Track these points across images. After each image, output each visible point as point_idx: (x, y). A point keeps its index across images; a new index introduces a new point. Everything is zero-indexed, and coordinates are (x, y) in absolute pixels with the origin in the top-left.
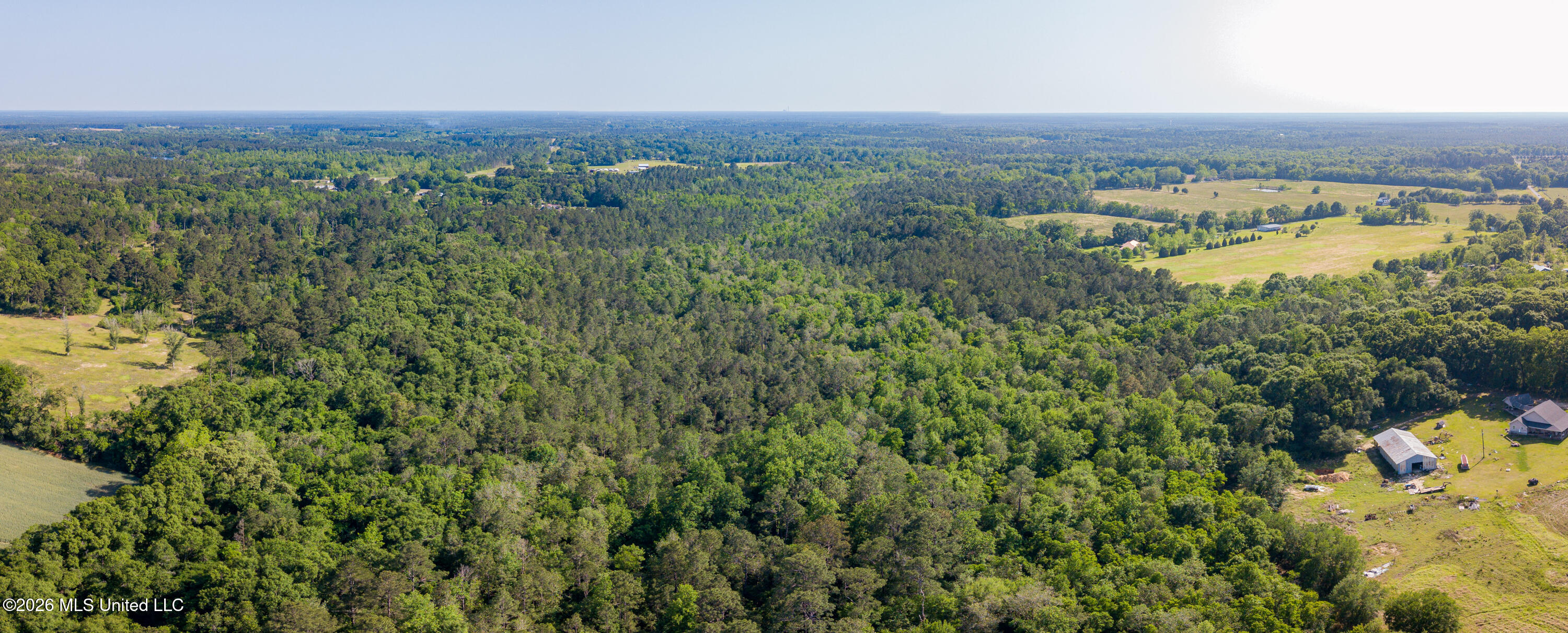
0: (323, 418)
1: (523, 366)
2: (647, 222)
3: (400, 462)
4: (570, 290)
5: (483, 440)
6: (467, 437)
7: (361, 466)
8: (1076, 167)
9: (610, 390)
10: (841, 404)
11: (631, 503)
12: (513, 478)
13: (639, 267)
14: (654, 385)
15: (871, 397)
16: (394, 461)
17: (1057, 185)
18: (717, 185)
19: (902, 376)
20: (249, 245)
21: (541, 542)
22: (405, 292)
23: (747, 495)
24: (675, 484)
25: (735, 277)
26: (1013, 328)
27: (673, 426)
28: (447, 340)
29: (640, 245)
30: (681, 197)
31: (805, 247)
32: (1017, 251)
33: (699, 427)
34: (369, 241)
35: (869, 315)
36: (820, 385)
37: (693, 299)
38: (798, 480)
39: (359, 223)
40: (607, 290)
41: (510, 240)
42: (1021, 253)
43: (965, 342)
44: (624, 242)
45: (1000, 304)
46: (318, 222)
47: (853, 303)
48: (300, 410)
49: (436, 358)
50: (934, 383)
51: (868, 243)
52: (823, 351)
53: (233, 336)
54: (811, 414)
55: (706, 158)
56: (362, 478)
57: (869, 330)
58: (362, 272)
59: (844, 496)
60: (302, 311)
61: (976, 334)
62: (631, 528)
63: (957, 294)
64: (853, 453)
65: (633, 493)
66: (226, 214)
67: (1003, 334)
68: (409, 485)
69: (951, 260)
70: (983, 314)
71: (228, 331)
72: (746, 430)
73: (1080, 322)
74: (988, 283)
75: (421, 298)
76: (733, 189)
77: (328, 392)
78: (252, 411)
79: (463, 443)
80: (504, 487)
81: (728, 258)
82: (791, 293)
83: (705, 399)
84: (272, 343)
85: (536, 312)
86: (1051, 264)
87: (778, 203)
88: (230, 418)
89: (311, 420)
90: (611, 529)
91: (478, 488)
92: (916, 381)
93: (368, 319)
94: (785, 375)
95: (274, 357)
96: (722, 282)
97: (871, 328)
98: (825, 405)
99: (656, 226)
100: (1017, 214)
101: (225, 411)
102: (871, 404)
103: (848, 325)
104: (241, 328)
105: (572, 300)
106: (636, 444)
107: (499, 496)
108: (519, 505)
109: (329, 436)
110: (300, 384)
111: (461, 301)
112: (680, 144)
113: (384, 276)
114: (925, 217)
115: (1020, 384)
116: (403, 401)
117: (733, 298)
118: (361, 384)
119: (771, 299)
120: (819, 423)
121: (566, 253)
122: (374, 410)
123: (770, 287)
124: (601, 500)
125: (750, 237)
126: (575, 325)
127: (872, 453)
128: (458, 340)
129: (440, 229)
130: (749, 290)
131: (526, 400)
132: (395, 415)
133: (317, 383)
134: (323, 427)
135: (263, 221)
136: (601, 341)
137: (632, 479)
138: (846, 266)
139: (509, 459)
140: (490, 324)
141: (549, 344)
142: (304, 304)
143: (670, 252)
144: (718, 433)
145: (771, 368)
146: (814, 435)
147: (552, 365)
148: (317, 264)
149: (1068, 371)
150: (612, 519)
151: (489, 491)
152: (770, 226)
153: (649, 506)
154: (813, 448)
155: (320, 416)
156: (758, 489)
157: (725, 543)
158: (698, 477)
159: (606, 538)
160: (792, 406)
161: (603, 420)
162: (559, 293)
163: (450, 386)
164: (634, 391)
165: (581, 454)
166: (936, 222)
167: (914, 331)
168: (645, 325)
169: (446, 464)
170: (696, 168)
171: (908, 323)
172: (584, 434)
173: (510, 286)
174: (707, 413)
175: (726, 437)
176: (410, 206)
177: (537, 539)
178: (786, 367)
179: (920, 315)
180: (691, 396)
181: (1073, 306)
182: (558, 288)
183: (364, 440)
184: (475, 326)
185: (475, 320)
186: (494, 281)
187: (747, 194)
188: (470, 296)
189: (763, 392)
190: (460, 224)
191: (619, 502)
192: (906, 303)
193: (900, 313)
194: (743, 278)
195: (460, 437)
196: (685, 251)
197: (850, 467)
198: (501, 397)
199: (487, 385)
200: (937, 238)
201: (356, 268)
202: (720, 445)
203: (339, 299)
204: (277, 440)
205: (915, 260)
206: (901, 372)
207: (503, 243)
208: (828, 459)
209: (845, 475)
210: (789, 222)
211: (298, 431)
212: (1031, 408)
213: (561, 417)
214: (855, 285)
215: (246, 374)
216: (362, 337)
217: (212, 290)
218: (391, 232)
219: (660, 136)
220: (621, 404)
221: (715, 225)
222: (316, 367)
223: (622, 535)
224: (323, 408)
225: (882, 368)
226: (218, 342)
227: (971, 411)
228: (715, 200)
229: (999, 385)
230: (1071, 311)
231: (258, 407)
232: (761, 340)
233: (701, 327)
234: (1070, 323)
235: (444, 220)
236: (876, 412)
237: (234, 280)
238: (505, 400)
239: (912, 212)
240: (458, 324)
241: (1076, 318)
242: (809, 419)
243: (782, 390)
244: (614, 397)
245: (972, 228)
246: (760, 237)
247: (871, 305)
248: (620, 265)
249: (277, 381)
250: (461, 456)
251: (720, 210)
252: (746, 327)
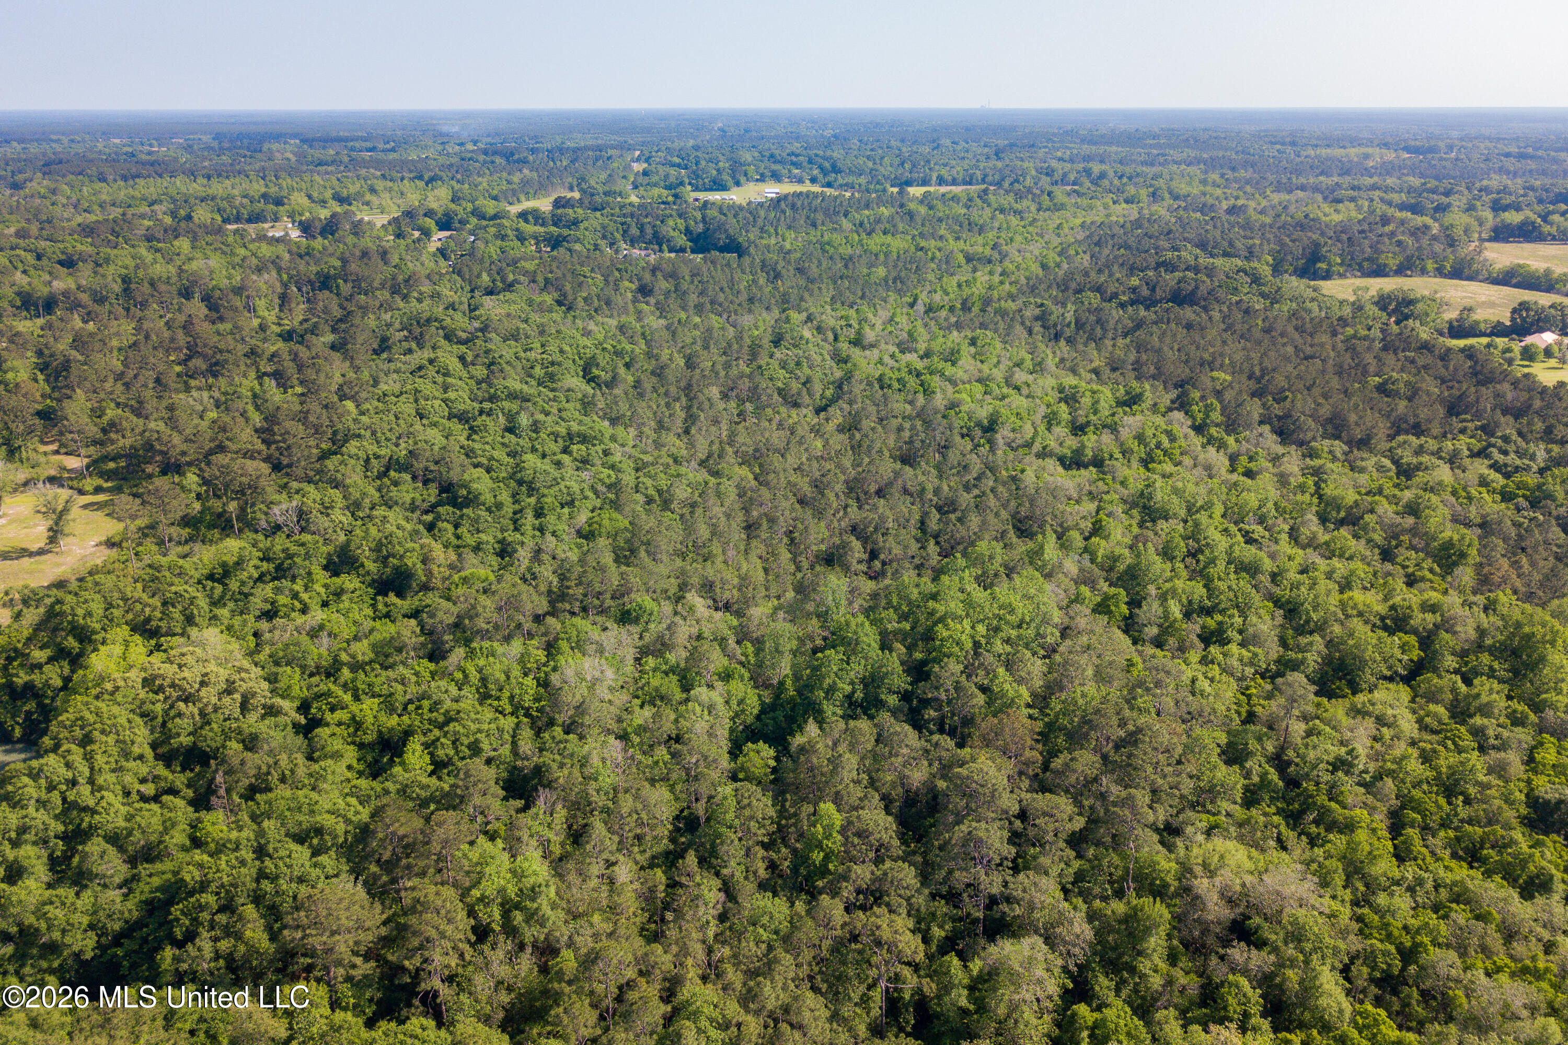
0: (322, 591)
1: (609, 487)
2: (778, 276)
3: (443, 643)
4: (670, 375)
5: (557, 598)
6: (535, 597)
7: (387, 656)
8: (1458, 201)
9: (728, 516)
10: (1042, 547)
11: (758, 681)
12: (601, 651)
13: (766, 342)
14: (786, 507)
15: (1086, 539)
16: (434, 642)
17: (1418, 232)
18: (878, 221)
19: (1135, 512)
20: (167, 334)
21: (641, 743)
22: (426, 387)
23: (907, 671)
24: (815, 651)
25: (899, 355)
26: (1312, 454)
27: (812, 567)
28: (496, 454)
29: (767, 308)
30: (826, 238)
31: (1003, 313)
32: (1334, 334)
33: (846, 568)
34: (365, 314)
35: (1092, 417)
36: (1013, 517)
37: (840, 387)
38: (977, 654)
39: (346, 289)
40: (723, 373)
41: (580, 303)
42: (1341, 337)
43: (1233, 470)
44: (745, 304)
45: (1296, 415)
46: (279, 290)
47: (1070, 398)
48: (286, 583)
49: (482, 483)
50: (1180, 527)
51: (1098, 310)
52: (1019, 467)
53: (162, 483)
54: (999, 559)
55: (863, 180)
56: (390, 673)
57: (1090, 441)
58: (357, 362)
59: (1038, 683)
60: (269, 430)
61: (1251, 459)
62: (758, 718)
63: (1228, 395)
64: (1056, 620)
65: (760, 664)
66: (117, 287)
67: (1293, 463)
68: (459, 675)
69: (1224, 342)
70: (1266, 429)
71: (150, 476)
72: (909, 576)
73: (1425, 459)
74: (1280, 381)
75: (452, 395)
76: (901, 226)
77: (325, 549)
78: (210, 596)
79: (529, 606)
80: (589, 665)
81: (890, 328)
82: (979, 381)
83: (854, 529)
84: (227, 486)
85: (624, 407)
86: (1390, 359)
87: (967, 248)
88: (176, 613)
89: (305, 596)
90: (732, 719)
91: (555, 669)
92: (1154, 521)
93: (374, 433)
94: (965, 499)
95: (233, 506)
96: (880, 362)
97: (1093, 438)
98: (1022, 547)
99: (790, 282)
100: (1342, 276)
101: (165, 604)
102: (1086, 550)
103: (1061, 431)
104: (172, 468)
105: (673, 390)
106: (764, 593)
107: (583, 679)
108: (611, 689)
109: (335, 616)
110: (280, 543)
111: (513, 396)
112: (825, 158)
113: (392, 366)
114: (1190, 274)
115: (1311, 544)
116: (438, 552)
117: (896, 385)
118: (373, 531)
119: (950, 389)
120: (1010, 571)
121: (663, 322)
122: (397, 569)
123: (949, 370)
124: (719, 675)
125: (923, 297)
126: (678, 425)
127: (1082, 622)
128: (512, 454)
129: (472, 291)
130: (918, 375)
131: (614, 536)
132: (429, 574)
133: (306, 537)
134: (325, 604)
135: (186, 294)
136: (715, 447)
137: (758, 643)
138: (1062, 343)
139: (595, 624)
140: (557, 428)
141: (645, 453)
142: (271, 419)
143: (809, 319)
144: (871, 578)
145: (946, 488)
146: (1002, 590)
147: (649, 482)
148: (286, 356)
149: (1394, 534)
150: (734, 703)
151: (570, 673)
152: (954, 281)
153: (782, 683)
154: (1000, 608)
155: (318, 588)
156: (924, 663)
157: (877, 741)
158: (844, 641)
159: (726, 733)
160: (973, 544)
161: (720, 559)
162: (654, 379)
163: (506, 522)
164: (760, 517)
165: (692, 609)
166: (1206, 284)
167: (1158, 446)
168: (774, 423)
169: (507, 639)
170: (848, 194)
171: (1149, 432)
172: (695, 580)
173: (584, 370)
174: (857, 550)
175: (881, 585)
176: (425, 258)
177: (637, 740)
178: (967, 488)
179: (1170, 423)
180: (836, 524)
181: (1418, 430)
182: (653, 373)
183: (387, 615)
184: (536, 431)
185: (535, 423)
186: (559, 364)
187: (921, 235)
188: (525, 387)
189: (933, 523)
190: (503, 280)
191: (742, 678)
192: (1150, 403)
193: (1139, 417)
194: (911, 358)
195: (524, 597)
196: (829, 319)
197: (1049, 640)
198: (580, 534)
199: (559, 518)
200: (1205, 309)
201: (348, 357)
202: (875, 596)
203: (326, 407)
204: (256, 635)
205: (1168, 340)
206: (1134, 505)
207: (570, 309)
208: (1019, 626)
209: (1042, 652)
210: (982, 277)
211: (286, 616)
212: (1324, 585)
213: (665, 558)
214: (1074, 371)
215: (190, 539)
216: (367, 460)
217: (111, 413)
218: (398, 299)
219: (796, 146)
220: (744, 536)
221: (873, 279)
222: (302, 514)
223: (746, 727)
224: (321, 576)
225: (1105, 497)
226: (135, 495)
227: (1232, 576)
228: (876, 242)
229: (1277, 542)
230: (1412, 438)
231: (219, 589)
232: (934, 446)
233: (851, 426)
234: (1408, 458)
235: (479, 276)
236: (1092, 561)
237: (148, 393)
238: (586, 537)
239: (1170, 267)
240: (511, 430)
241: (1419, 451)
242: (996, 565)
243: (960, 520)
244: (734, 525)
245: (1263, 295)
246: (937, 297)
247: (1097, 402)
248: (739, 338)
249: (243, 544)
250: (528, 625)
251: (882, 257)
252: (913, 428)
